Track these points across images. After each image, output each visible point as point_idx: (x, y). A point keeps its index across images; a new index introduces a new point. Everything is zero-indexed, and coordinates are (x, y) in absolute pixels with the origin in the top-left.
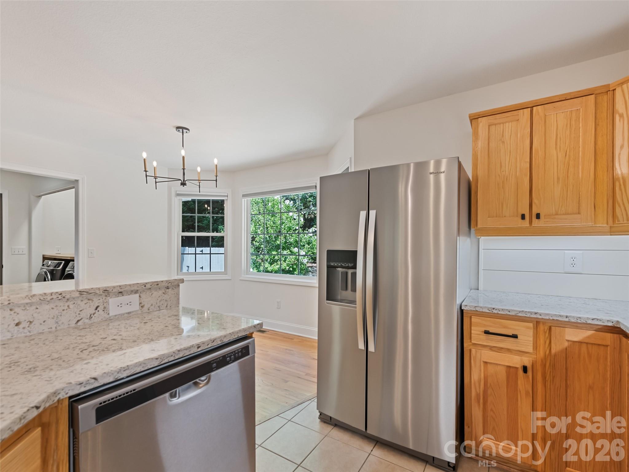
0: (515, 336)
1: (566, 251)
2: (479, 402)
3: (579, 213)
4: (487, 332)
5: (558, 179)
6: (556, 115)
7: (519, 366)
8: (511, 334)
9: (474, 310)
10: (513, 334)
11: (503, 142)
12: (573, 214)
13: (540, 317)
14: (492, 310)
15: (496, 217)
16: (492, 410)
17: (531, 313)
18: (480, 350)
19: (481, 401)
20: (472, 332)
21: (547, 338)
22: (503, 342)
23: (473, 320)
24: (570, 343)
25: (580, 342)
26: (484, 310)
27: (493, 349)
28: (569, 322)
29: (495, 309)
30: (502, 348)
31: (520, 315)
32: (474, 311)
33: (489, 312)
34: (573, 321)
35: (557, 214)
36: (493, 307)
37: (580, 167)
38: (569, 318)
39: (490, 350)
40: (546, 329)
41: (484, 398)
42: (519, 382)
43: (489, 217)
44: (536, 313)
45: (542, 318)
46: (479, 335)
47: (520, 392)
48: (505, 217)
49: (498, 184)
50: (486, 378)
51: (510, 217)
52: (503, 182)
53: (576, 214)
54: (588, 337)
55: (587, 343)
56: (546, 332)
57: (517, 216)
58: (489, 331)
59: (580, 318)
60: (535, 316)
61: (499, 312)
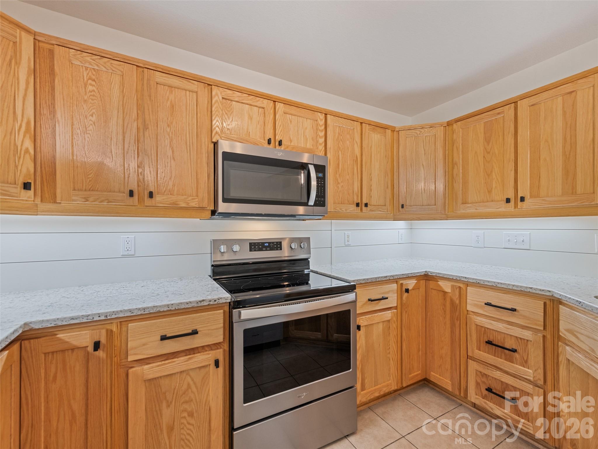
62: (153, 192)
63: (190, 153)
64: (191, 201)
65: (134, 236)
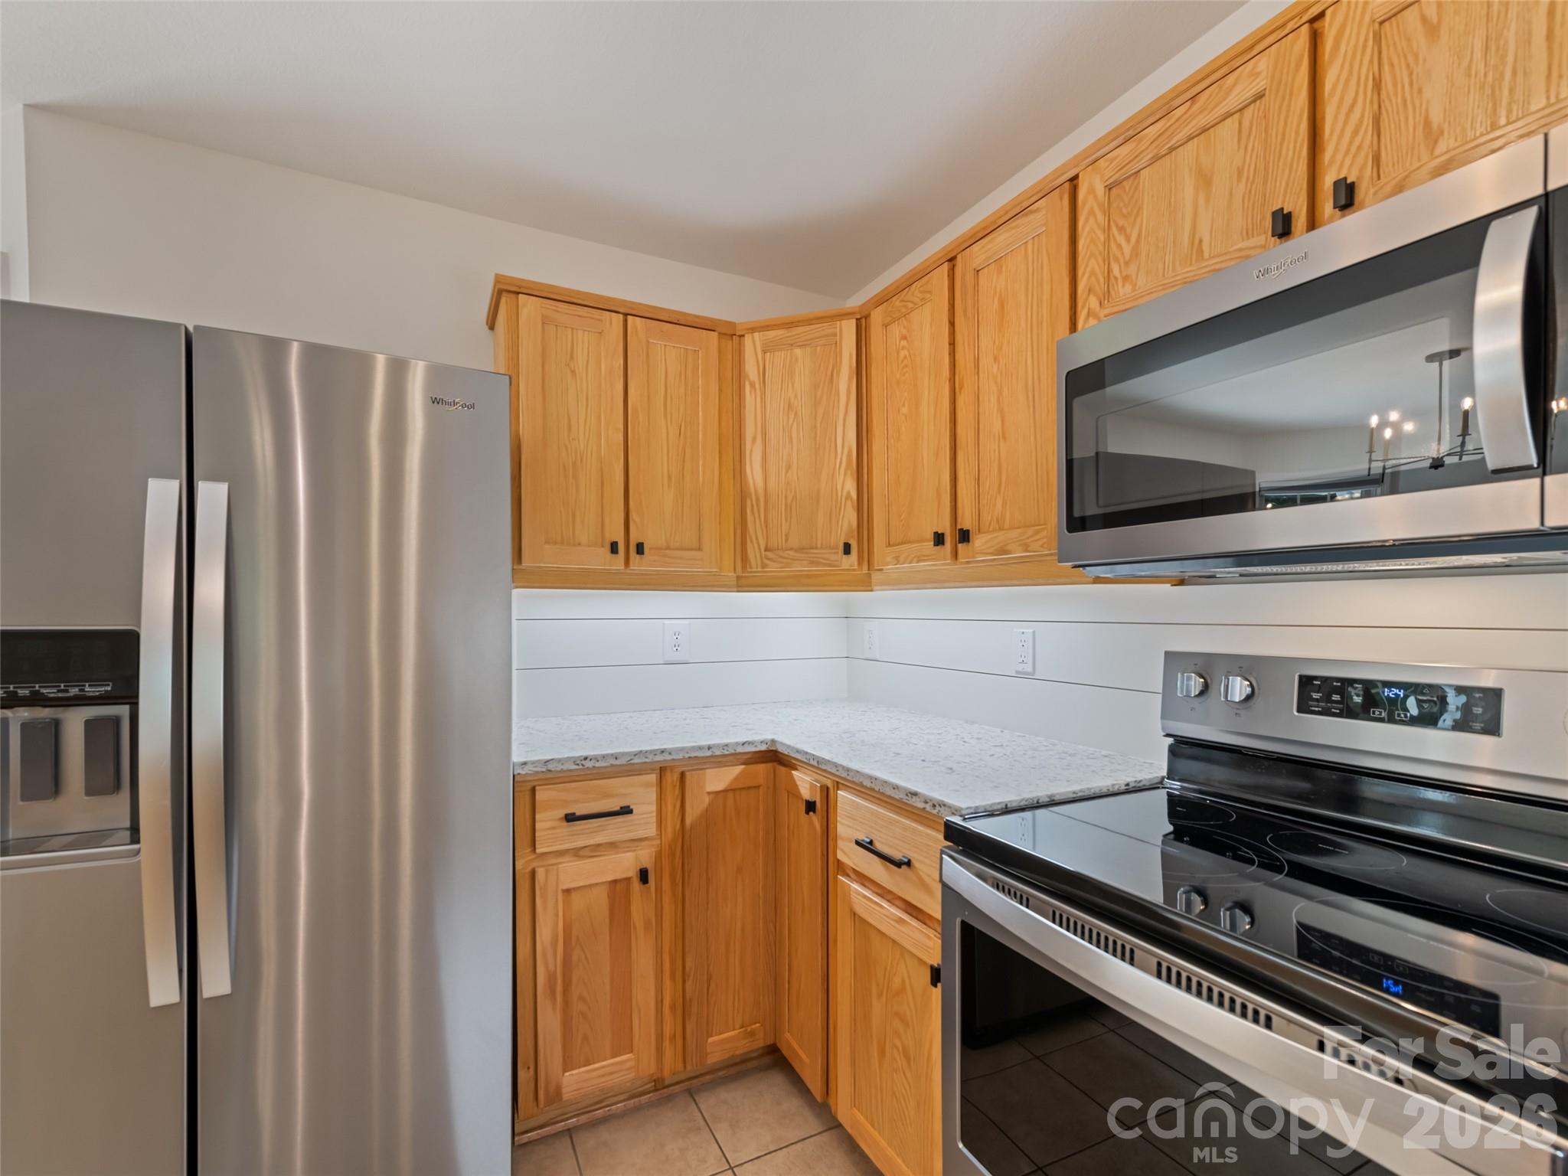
0: (626, 811)
1: (666, 621)
2: (553, 992)
3: (700, 549)
4: (570, 818)
5: (670, 477)
6: (665, 348)
7: (632, 872)
8: (618, 808)
9: (544, 770)
10: (621, 808)
11: (573, 372)
12: (692, 549)
13: (669, 757)
14: (583, 762)
15: (562, 543)
16: (582, 998)
17: (654, 752)
18: (552, 865)
19: (559, 988)
20: (538, 826)
21: (678, 796)
22: (603, 830)
23: (539, 796)
24: (711, 796)
25: (726, 791)
26: (565, 767)
27: (581, 853)
28: (712, 756)
29: (588, 760)
30: (599, 845)
31: (636, 761)
32: (543, 772)
33: (577, 767)
34: (718, 753)
35: (668, 548)
36: (585, 754)
37: (701, 463)
38: (712, 749)
39: (575, 858)
40: (675, 779)
41: (564, 976)
42: (634, 908)
43: (547, 542)
44: (663, 752)
45: (673, 759)
46: (553, 828)
47: (635, 928)
48: (579, 544)
49: (564, 467)
50: (567, 928)
51: (589, 546)
52: (574, 464)
53: (695, 550)
54: (736, 779)
55: (734, 790)
56: (676, 786)
57: (603, 546)
58: (574, 814)
59: (726, 745)
60: (659, 758)
61: (597, 765)
62: (971, 529)
63: (1034, 407)
64: (1032, 539)
65: (1031, 630)
